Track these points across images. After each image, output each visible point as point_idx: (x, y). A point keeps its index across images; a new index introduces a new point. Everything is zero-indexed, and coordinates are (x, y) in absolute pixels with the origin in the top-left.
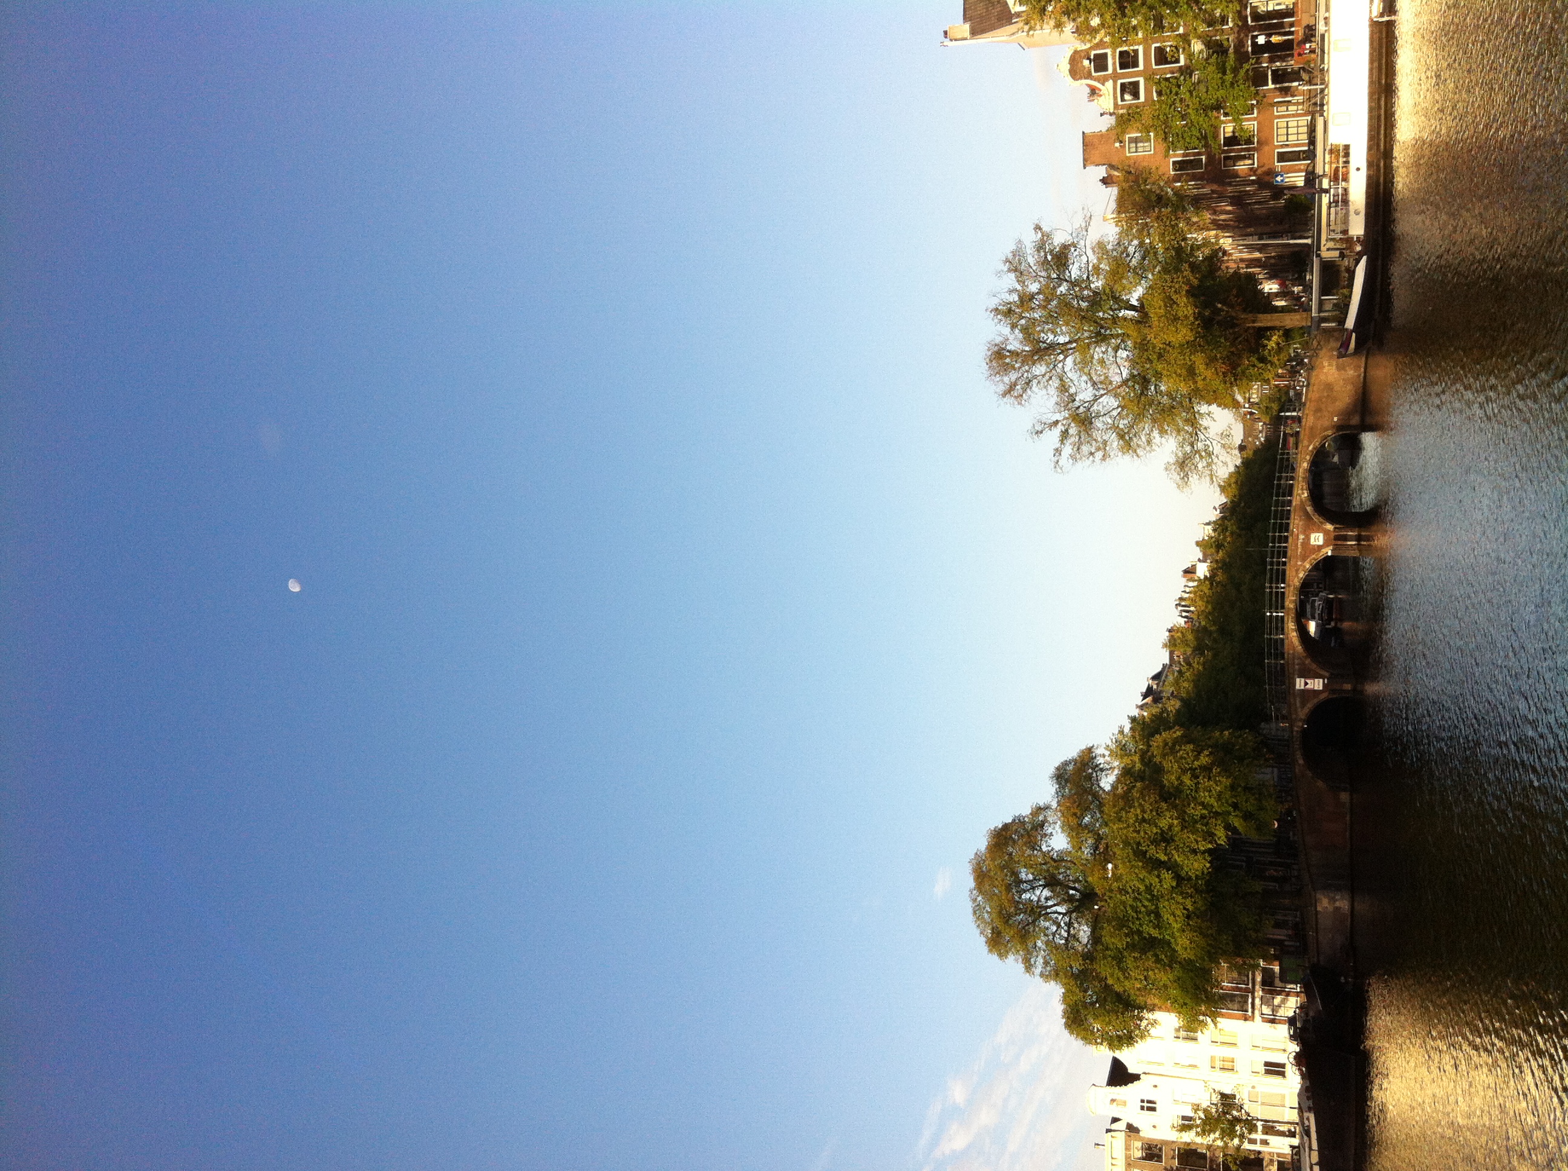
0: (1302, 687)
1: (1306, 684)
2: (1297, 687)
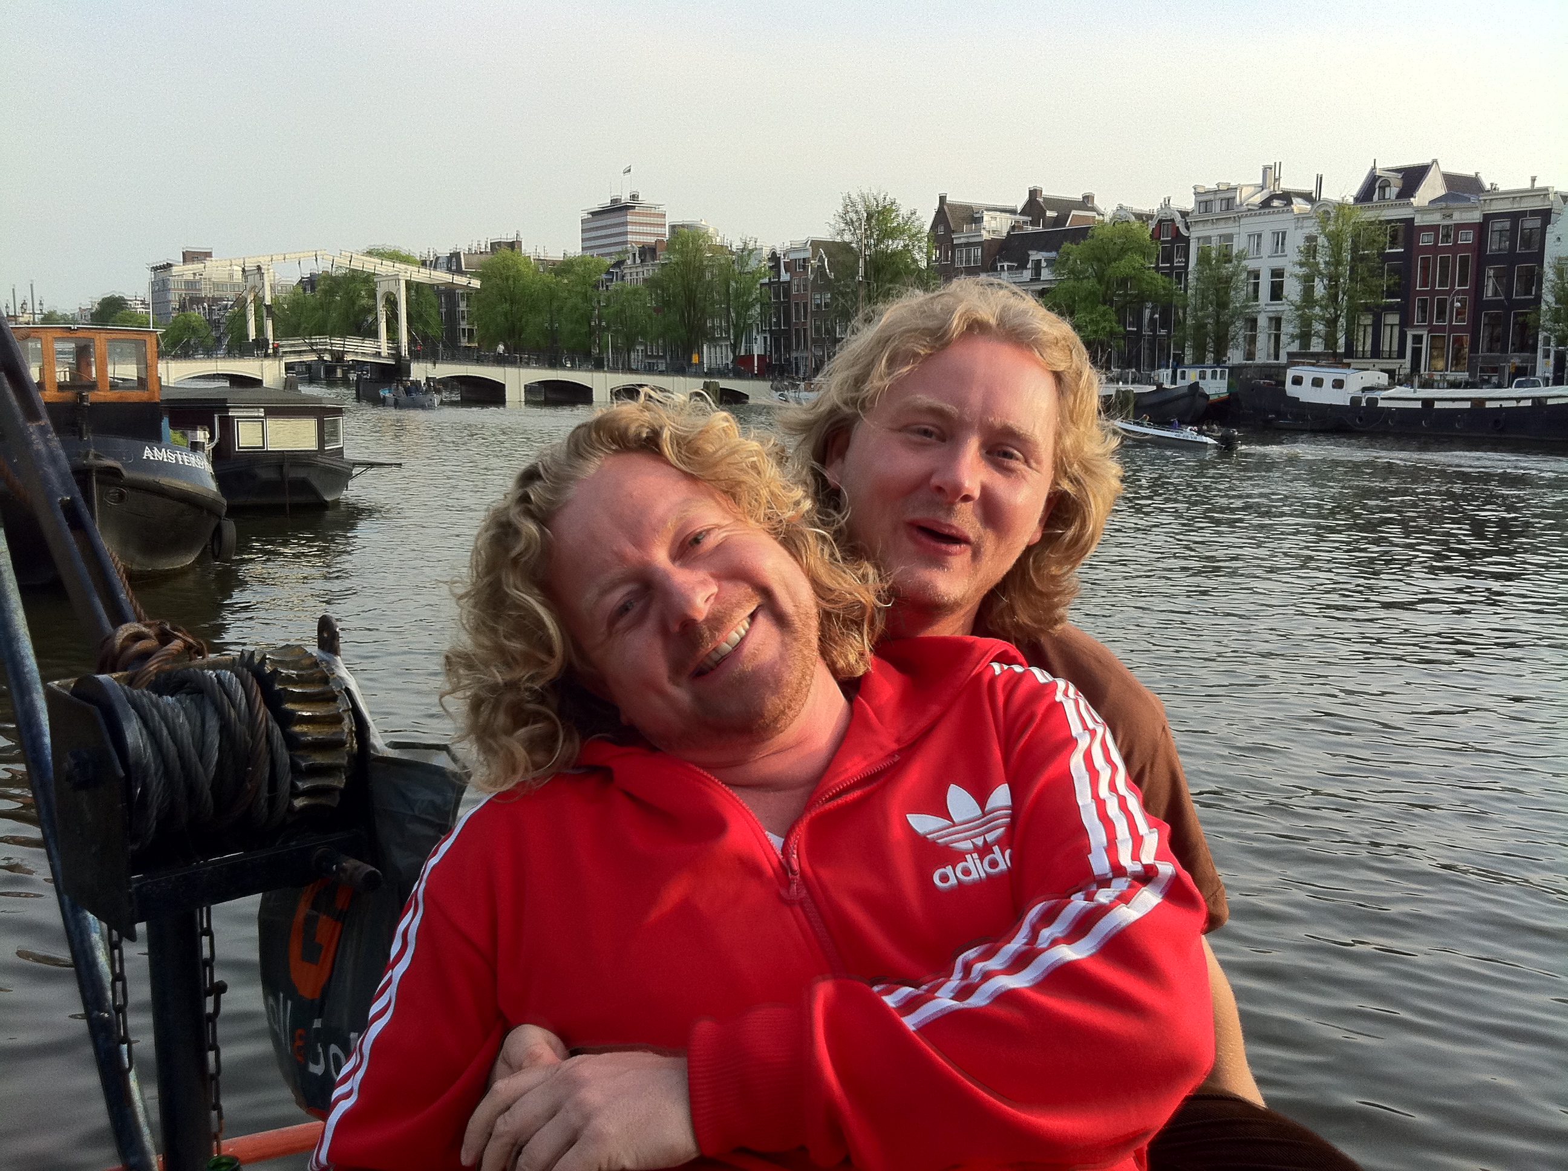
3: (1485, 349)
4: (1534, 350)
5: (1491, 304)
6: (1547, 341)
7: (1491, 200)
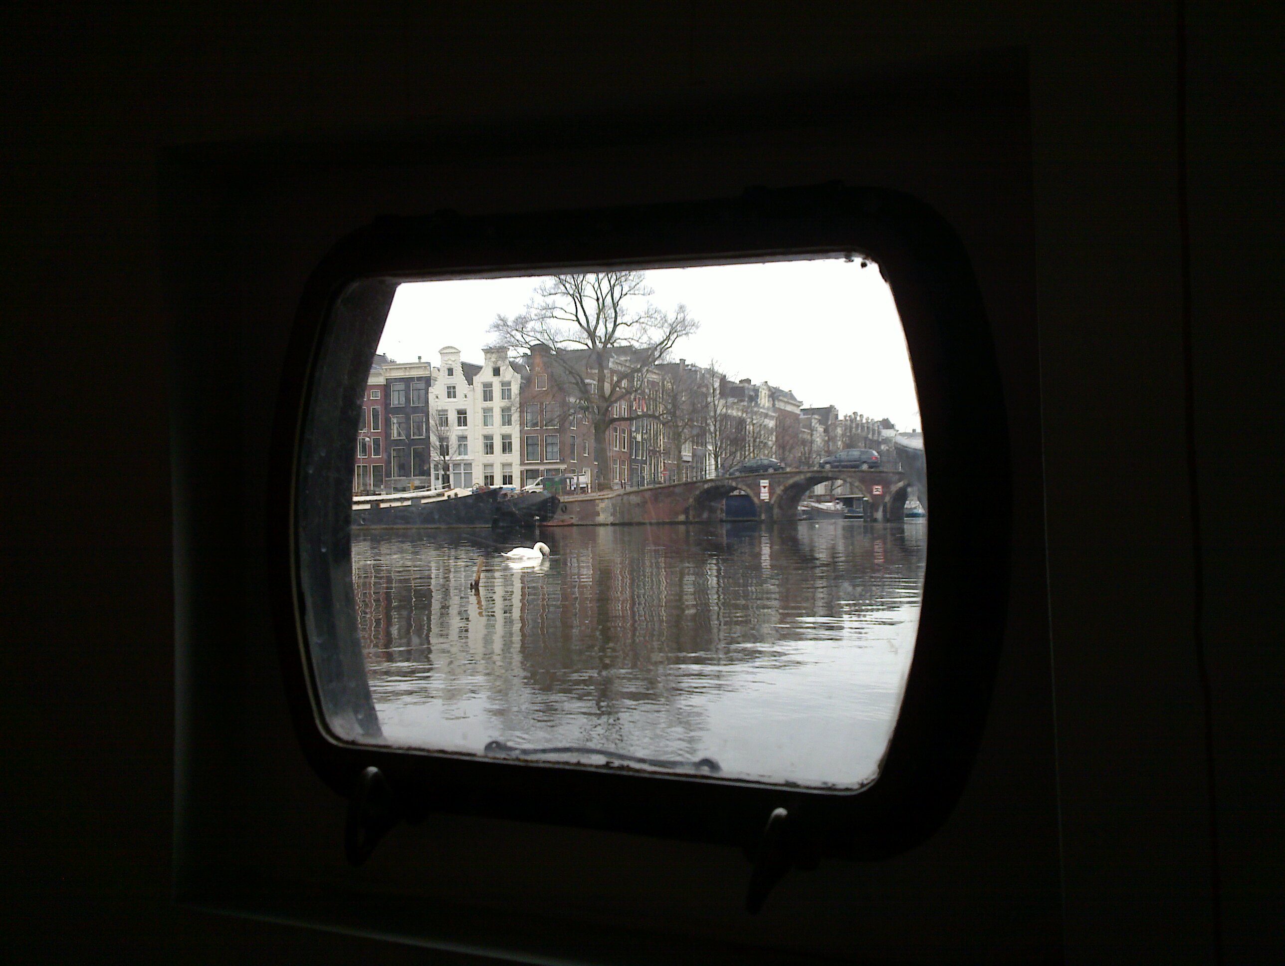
0: (762, 485)
1: (765, 487)
2: (762, 481)
3: (395, 475)
4: (430, 475)
5: (397, 442)
6: (436, 468)
7: (390, 369)
